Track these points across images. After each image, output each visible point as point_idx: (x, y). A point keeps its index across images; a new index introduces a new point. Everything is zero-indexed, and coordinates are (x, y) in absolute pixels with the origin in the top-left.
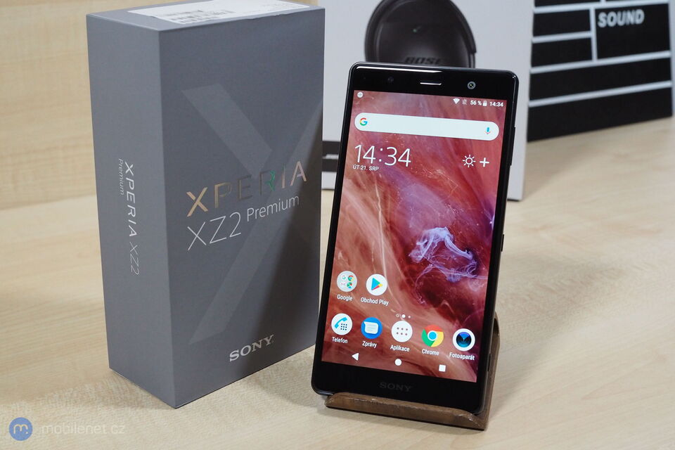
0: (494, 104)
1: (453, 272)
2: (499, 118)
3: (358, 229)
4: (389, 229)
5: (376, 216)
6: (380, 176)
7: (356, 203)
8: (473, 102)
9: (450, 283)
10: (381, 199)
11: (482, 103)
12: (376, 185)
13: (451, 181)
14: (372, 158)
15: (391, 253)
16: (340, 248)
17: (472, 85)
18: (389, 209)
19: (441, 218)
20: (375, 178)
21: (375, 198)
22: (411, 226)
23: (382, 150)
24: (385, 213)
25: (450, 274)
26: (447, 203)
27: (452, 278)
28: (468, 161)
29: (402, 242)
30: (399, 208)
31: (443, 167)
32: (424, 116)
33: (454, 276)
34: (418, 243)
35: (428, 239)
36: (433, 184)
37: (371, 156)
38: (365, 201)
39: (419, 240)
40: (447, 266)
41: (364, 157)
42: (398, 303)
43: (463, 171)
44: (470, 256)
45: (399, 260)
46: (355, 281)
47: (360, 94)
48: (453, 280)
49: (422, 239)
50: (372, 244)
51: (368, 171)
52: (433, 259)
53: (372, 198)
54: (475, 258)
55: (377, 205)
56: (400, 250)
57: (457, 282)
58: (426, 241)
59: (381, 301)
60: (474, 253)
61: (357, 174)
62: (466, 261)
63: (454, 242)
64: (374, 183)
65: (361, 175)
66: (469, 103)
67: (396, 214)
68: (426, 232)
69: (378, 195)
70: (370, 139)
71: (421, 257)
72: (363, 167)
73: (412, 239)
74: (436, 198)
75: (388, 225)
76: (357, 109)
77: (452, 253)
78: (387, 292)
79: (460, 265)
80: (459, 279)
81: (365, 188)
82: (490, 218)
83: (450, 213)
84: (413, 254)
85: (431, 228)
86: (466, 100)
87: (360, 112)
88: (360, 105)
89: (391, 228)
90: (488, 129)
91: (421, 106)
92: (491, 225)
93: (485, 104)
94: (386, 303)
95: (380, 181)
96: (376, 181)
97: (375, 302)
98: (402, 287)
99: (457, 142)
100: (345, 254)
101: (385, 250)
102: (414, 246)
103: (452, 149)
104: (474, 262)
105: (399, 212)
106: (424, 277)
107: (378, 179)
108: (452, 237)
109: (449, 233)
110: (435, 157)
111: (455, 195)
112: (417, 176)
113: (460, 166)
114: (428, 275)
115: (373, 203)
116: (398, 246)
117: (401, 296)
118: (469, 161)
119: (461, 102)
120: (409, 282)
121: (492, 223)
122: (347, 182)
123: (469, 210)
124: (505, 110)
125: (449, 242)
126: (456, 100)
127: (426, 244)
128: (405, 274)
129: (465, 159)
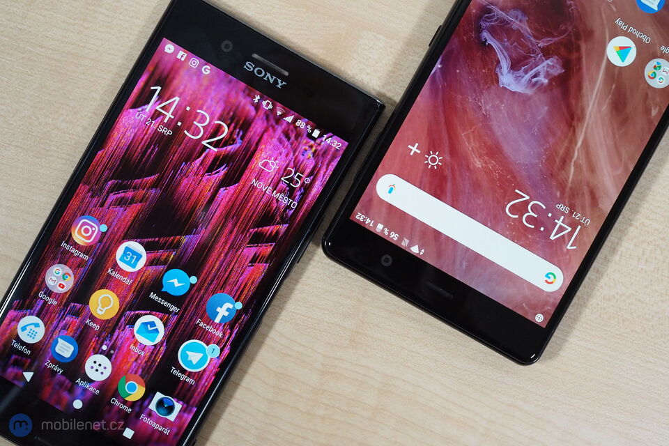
0: (368, 221)
1: (516, 24)
2: (370, 200)
3: (617, 136)
4: (576, 118)
5: (585, 142)
6: (558, 194)
7: (605, 171)
8: (394, 237)
9: (525, 11)
10: (571, 161)
11: (383, 230)
12: (569, 184)
13: (469, 145)
14: (559, 223)
15: (586, 85)
16: (650, 122)
17: (387, 260)
18: (566, 144)
19: (502, 102)
20: (567, 195)
21: (577, 166)
22: (546, 108)
23: (542, 229)
24: (572, 141)
25: (520, 23)
26: (486, 118)
27: (520, 17)
28: (435, 160)
29: (566, 94)
30: (551, 140)
31: (471, 167)
32: (467, 249)
33: (517, 18)
34: (546, 81)
35: (530, 80)
36: (494, 151)
37: (561, 226)
38: (592, 169)
39: (542, 84)
40: (520, 35)
41: (570, 229)
42: (604, 16)
43: (447, 149)
44: (485, 34)
45: (580, 69)
46: (649, 70)
47: (539, 319)
48: (519, 14)
49: (538, 86)
50: (605, 108)
51: (573, 208)
52: (534, 51)
53: (581, 169)
54: (479, 30)
55: (578, 158)
56: (573, 82)
57: (515, 8)
58: (534, 80)
59: (625, 28)
60: (479, 37)
61: (588, 210)
62: (493, 31)
63: (498, 62)
64: (571, 189)
65: (583, 208)
66: (400, 239)
67: (559, 133)
68: (529, 92)
69: (572, 169)
70: (551, 252)
71: (549, 62)
72: (577, 216)
73: (551, 90)
74: (498, 131)
75: (575, 123)
76: (551, 300)
77: (506, 49)
78: (613, 36)
79: (501, 30)
80: (512, 12)
81: (585, 187)
82: (439, 73)
83: (488, 103)
84: (558, 71)
85: (520, 94)
86: (403, 244)
87: (549, 294)
88: (546, 303)
89: (572, 119)
90: (390, 191)
91: (465, 264)
92: (441, 64)
93: (380, 227)
94: (619, 22)
95: (562, 186)
96: (567, 189)
97: (632, 30)
98: (589, 34)
99: (439, 192)
100: (647, 111)
101: (592, 92)
102: (553, 80)
103: (449, 185)
104: (483, 25)
105: (554, 134)
106: (555, 34)
107: (563, 192)
108: (498, 70)
109: (500, 77)
110: (476, 186)
111: (472, 124)
112: (510, 172)
113: (448, 158)
114: (550, 34)
115: (583, 162)
116: (573, 90)
117: (595, 23)
118: (433, 160)
119: (411, 245)
120: (578, 37)
121: (438, 65)
122: (607, 206)
123: (461, 95)
124: (358, 206)
125: (505, 65)
126: (415, 250)
127: (535, 76)
128: (578, 49)
129: (437, 165)
